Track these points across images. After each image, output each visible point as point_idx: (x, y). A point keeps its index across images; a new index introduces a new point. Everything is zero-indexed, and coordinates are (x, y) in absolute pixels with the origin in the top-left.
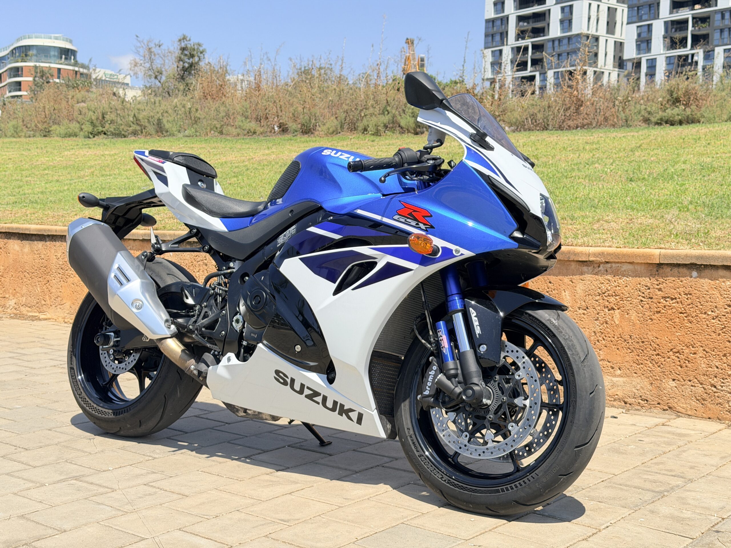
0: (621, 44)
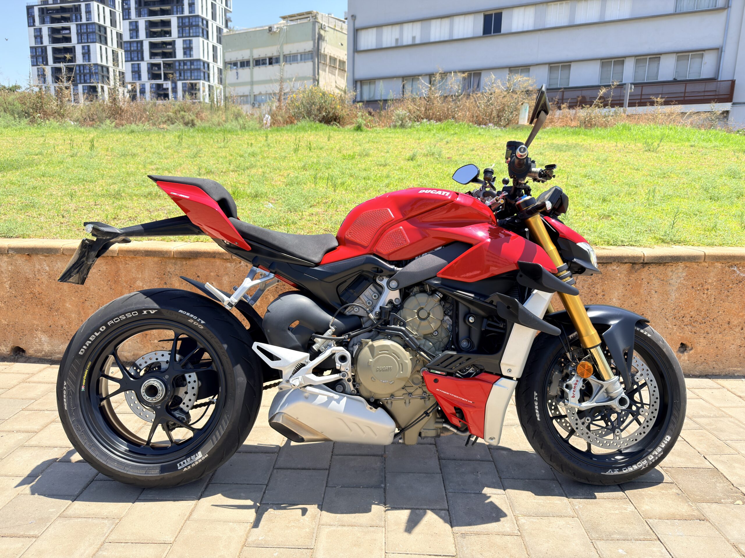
0: (123, 73)
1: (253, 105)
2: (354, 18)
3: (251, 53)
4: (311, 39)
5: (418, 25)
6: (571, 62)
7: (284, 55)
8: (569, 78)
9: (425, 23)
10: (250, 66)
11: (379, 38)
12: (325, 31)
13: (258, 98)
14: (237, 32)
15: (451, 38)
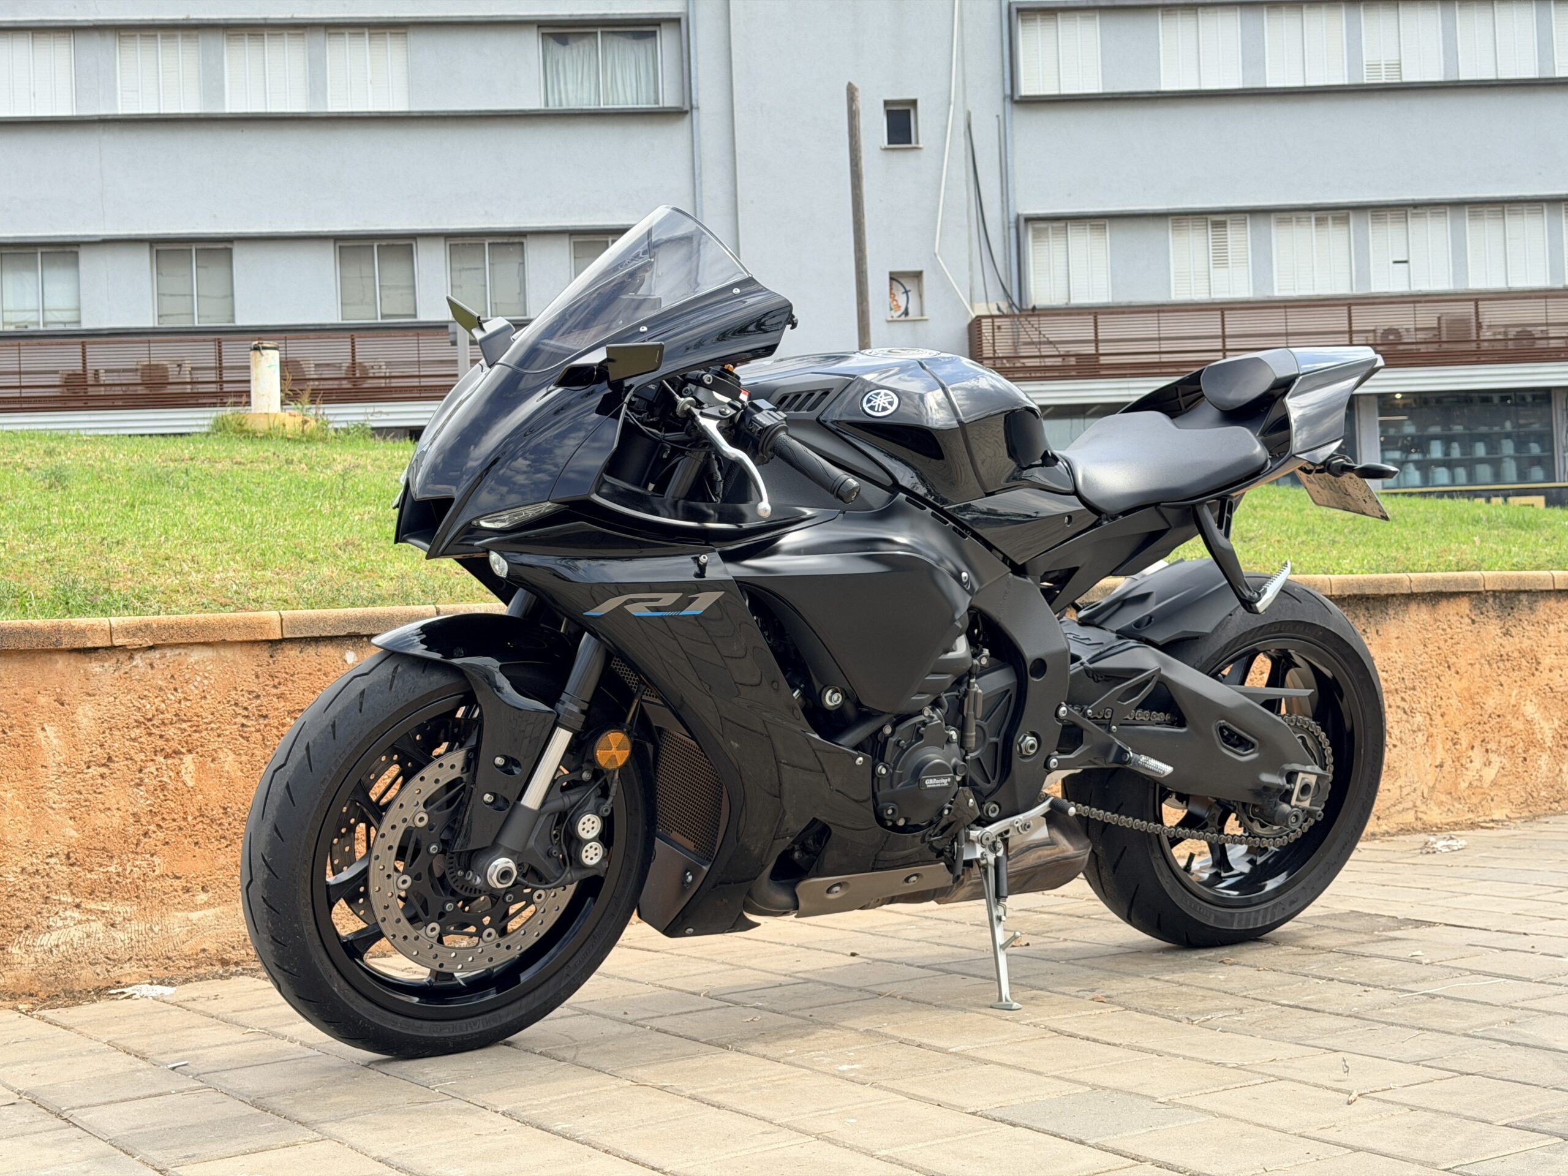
6: (230, 240)
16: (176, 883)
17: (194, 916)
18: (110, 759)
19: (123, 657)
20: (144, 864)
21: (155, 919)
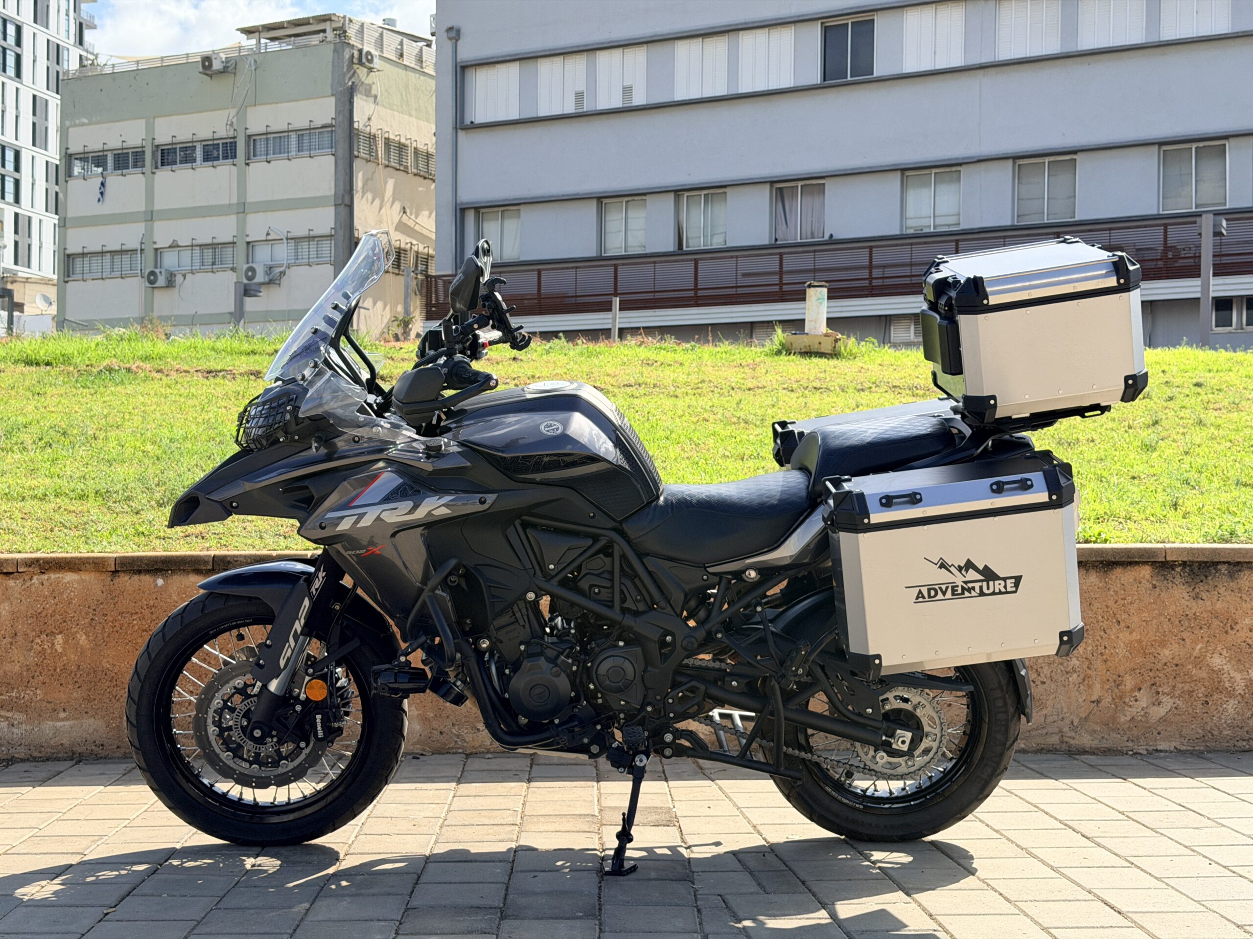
1: (152, 278)
2: (453, 34)
3: (150, 128)
4: (330, 92)
5: (638, 57)
6: (1075, 152)
7: (250, 136)
8: (1075, 197)
9: (658, 50)
10: (143, 166)
11: (528, 89)
12: (371, 70)
13: (170, 260)
14: (108, 70)
15: (733, 91)
16: (49, 705)
17: (59, 724)
18: (16, 634)
19: (27, 578)
20: (31, 693)
21: (36, 722)
